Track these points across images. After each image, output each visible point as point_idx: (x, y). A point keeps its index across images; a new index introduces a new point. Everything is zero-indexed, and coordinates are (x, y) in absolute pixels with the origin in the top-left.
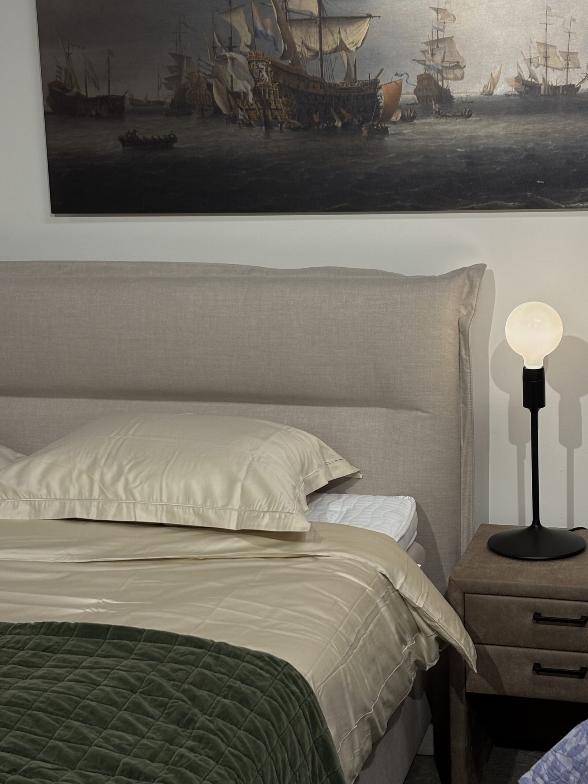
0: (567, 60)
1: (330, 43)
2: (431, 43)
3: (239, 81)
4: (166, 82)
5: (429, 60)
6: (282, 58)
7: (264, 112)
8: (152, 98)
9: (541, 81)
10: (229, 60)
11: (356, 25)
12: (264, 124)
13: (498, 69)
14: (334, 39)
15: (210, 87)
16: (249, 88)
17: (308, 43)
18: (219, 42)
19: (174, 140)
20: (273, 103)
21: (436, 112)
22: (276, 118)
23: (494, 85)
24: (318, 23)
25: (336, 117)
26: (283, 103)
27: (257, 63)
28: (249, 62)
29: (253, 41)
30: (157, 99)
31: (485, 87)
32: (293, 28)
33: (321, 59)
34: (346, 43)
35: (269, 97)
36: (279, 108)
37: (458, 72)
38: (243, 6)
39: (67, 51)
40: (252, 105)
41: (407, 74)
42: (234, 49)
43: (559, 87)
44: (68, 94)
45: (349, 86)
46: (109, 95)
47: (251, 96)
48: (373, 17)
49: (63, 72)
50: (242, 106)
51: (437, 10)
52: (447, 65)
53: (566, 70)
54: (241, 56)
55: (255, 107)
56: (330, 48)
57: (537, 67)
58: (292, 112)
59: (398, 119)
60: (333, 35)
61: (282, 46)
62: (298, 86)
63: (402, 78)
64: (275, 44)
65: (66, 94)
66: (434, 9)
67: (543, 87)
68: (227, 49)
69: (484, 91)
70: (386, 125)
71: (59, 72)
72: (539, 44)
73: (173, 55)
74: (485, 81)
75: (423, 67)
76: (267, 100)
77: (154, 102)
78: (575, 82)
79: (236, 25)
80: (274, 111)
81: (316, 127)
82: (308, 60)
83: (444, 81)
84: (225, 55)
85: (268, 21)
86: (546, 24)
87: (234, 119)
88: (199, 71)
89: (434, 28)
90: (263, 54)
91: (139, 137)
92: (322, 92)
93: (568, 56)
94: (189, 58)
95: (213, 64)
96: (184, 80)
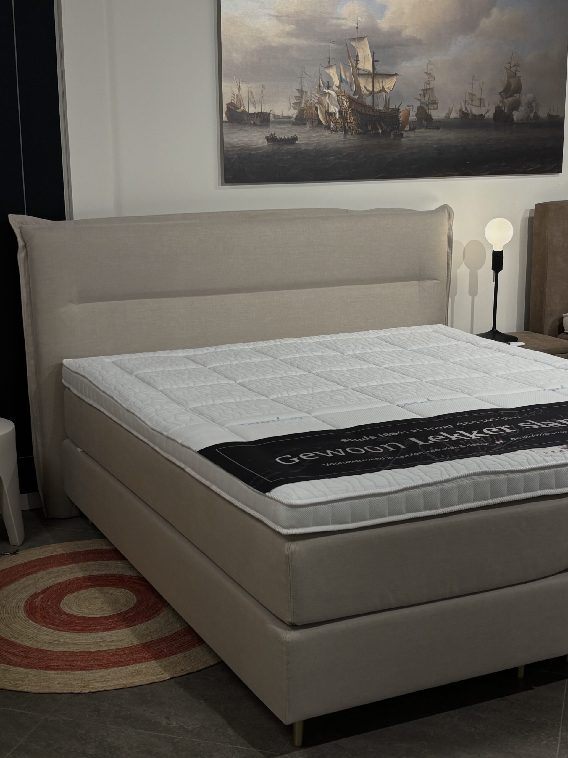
0: (480, 102)
1: (377, 88)
2: (424, 90)
3: (332, 106)
4: (293, 105)
5: (423, 99)
6: (354, 94)
7: (344, 124)
8: (285, 114)
9: (470, 112)
10: (327, 94)
11: (390, 79)
12: (343, 130)
13: (452, 105)
14: (379, 85)
15: (317, 109)
16: (337, 110)
17: (367, 87)
18: (323, 83)
19: (296, 139)
20: (348, 119)
21: (425, 126)
22: (350, 127)
23: (450, 113)
24: (372, 76)
25: (379, 128)
26: (353, 119)
27: (341, 97)
28: (338, 96)
29: (340, 84)
30: (288, 115)
31: (446, 114)
32: (360, 79)
33: (373, 96)
34: (385, 88)
35: (347, 115)
36: (351, 122)
37: (435, 106)
38: (336, 64)
39: (238, 85)
40: (338, 120)
41: (413, 106)
42: (330, 88)
43: (477, 115)
44: (238, 111)
45: (386, 111)
46: (262, 112)
47: (338, 115)
48: (398, 75)
49: (236, 97)
50: (333, 120)
51: (427, 73)
52: (430, 102)
53: (479, 107)
54: (334, 92)
55: (339, 121)
56: (377, 90)
57: (468, 105)
58: (358, 124)
59: (408, 129)
60: (379, 84)
61: (354, 88)
62: (361, 110)
63: (410, 108)
64: (351, 87)
65: (237, 110)
66: (425, 73)
67: (470, 115)
68: (327, 88)
69: (446, 116)
70: (402, 132)
71: (234, 97)
72: (469, 94)
73: (298, 90)
74: (447, 111)
75: (420, 102)
76: (345, 117)
77: (286, 117)
78: (483, 113)
79: (331, 75)
80: (349, 124)
81: (369, 133)
82: (366, 96)
83: (429, 110)
84: (325, 91)
85: (348, 74)
86: (473, 84)
87: (328, 128)
88: (311, 100)
89: (425, 82)
90: (344, 93)
91: (277, 137)
92: (372, 113)
93: (481, 100)
94: (306, 92)
95: (319, 96)
96: (303, 105)
